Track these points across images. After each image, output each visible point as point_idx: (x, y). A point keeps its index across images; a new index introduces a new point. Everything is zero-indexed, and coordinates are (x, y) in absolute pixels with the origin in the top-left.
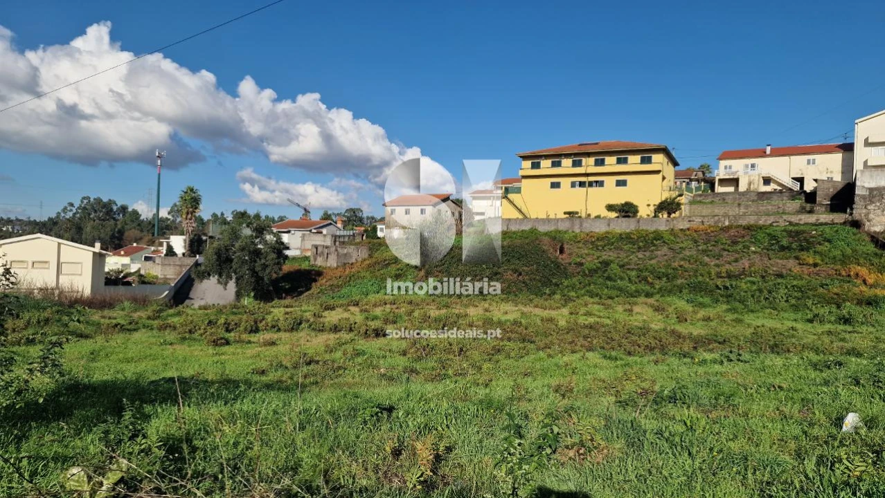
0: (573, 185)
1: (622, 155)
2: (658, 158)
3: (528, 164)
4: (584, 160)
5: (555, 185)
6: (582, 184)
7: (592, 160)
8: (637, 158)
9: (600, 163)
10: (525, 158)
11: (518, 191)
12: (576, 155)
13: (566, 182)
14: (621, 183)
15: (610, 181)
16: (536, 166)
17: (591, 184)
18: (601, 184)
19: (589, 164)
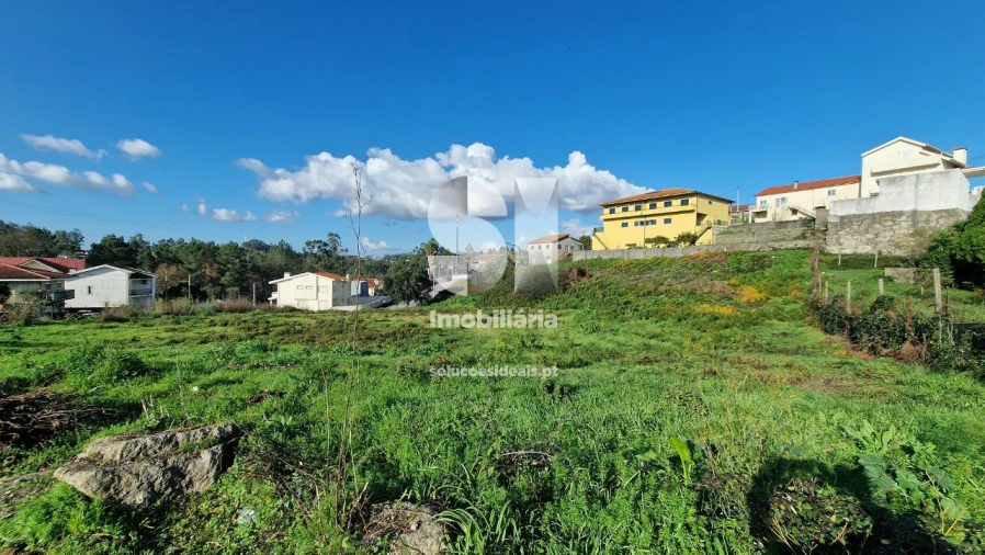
0: (636, 224)
1: (668, 200)
2: (692, 200)
3: (607, 211)
4: (643, 205)
5: (625, 225)
6: (642, 223)
7: (648, 205)
8: (679, 201)
9: (653, 207)
10: (606, 206)
11: (602, 230)
12: (636, 202)
13: (631, 222)
14: (668, 221)
15: (660, 220)
16: (612, 212)
17: (647, 223)
18: (653, 222)
19: (646, 209)
